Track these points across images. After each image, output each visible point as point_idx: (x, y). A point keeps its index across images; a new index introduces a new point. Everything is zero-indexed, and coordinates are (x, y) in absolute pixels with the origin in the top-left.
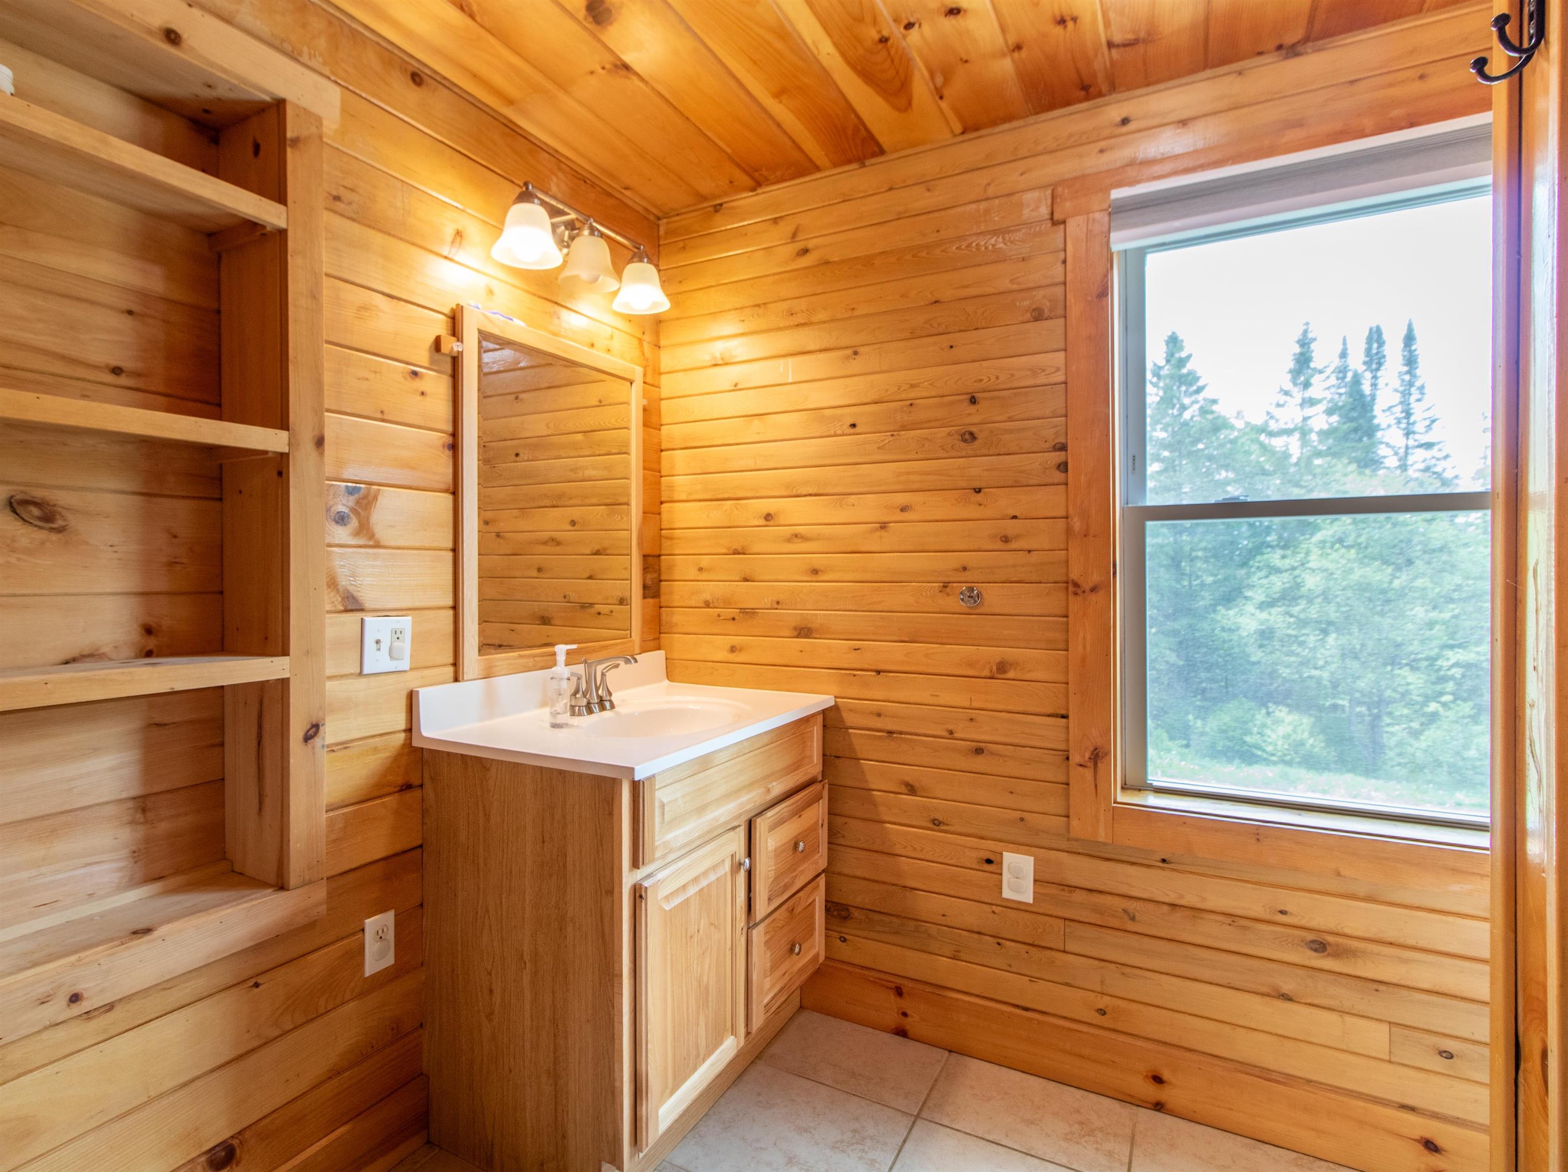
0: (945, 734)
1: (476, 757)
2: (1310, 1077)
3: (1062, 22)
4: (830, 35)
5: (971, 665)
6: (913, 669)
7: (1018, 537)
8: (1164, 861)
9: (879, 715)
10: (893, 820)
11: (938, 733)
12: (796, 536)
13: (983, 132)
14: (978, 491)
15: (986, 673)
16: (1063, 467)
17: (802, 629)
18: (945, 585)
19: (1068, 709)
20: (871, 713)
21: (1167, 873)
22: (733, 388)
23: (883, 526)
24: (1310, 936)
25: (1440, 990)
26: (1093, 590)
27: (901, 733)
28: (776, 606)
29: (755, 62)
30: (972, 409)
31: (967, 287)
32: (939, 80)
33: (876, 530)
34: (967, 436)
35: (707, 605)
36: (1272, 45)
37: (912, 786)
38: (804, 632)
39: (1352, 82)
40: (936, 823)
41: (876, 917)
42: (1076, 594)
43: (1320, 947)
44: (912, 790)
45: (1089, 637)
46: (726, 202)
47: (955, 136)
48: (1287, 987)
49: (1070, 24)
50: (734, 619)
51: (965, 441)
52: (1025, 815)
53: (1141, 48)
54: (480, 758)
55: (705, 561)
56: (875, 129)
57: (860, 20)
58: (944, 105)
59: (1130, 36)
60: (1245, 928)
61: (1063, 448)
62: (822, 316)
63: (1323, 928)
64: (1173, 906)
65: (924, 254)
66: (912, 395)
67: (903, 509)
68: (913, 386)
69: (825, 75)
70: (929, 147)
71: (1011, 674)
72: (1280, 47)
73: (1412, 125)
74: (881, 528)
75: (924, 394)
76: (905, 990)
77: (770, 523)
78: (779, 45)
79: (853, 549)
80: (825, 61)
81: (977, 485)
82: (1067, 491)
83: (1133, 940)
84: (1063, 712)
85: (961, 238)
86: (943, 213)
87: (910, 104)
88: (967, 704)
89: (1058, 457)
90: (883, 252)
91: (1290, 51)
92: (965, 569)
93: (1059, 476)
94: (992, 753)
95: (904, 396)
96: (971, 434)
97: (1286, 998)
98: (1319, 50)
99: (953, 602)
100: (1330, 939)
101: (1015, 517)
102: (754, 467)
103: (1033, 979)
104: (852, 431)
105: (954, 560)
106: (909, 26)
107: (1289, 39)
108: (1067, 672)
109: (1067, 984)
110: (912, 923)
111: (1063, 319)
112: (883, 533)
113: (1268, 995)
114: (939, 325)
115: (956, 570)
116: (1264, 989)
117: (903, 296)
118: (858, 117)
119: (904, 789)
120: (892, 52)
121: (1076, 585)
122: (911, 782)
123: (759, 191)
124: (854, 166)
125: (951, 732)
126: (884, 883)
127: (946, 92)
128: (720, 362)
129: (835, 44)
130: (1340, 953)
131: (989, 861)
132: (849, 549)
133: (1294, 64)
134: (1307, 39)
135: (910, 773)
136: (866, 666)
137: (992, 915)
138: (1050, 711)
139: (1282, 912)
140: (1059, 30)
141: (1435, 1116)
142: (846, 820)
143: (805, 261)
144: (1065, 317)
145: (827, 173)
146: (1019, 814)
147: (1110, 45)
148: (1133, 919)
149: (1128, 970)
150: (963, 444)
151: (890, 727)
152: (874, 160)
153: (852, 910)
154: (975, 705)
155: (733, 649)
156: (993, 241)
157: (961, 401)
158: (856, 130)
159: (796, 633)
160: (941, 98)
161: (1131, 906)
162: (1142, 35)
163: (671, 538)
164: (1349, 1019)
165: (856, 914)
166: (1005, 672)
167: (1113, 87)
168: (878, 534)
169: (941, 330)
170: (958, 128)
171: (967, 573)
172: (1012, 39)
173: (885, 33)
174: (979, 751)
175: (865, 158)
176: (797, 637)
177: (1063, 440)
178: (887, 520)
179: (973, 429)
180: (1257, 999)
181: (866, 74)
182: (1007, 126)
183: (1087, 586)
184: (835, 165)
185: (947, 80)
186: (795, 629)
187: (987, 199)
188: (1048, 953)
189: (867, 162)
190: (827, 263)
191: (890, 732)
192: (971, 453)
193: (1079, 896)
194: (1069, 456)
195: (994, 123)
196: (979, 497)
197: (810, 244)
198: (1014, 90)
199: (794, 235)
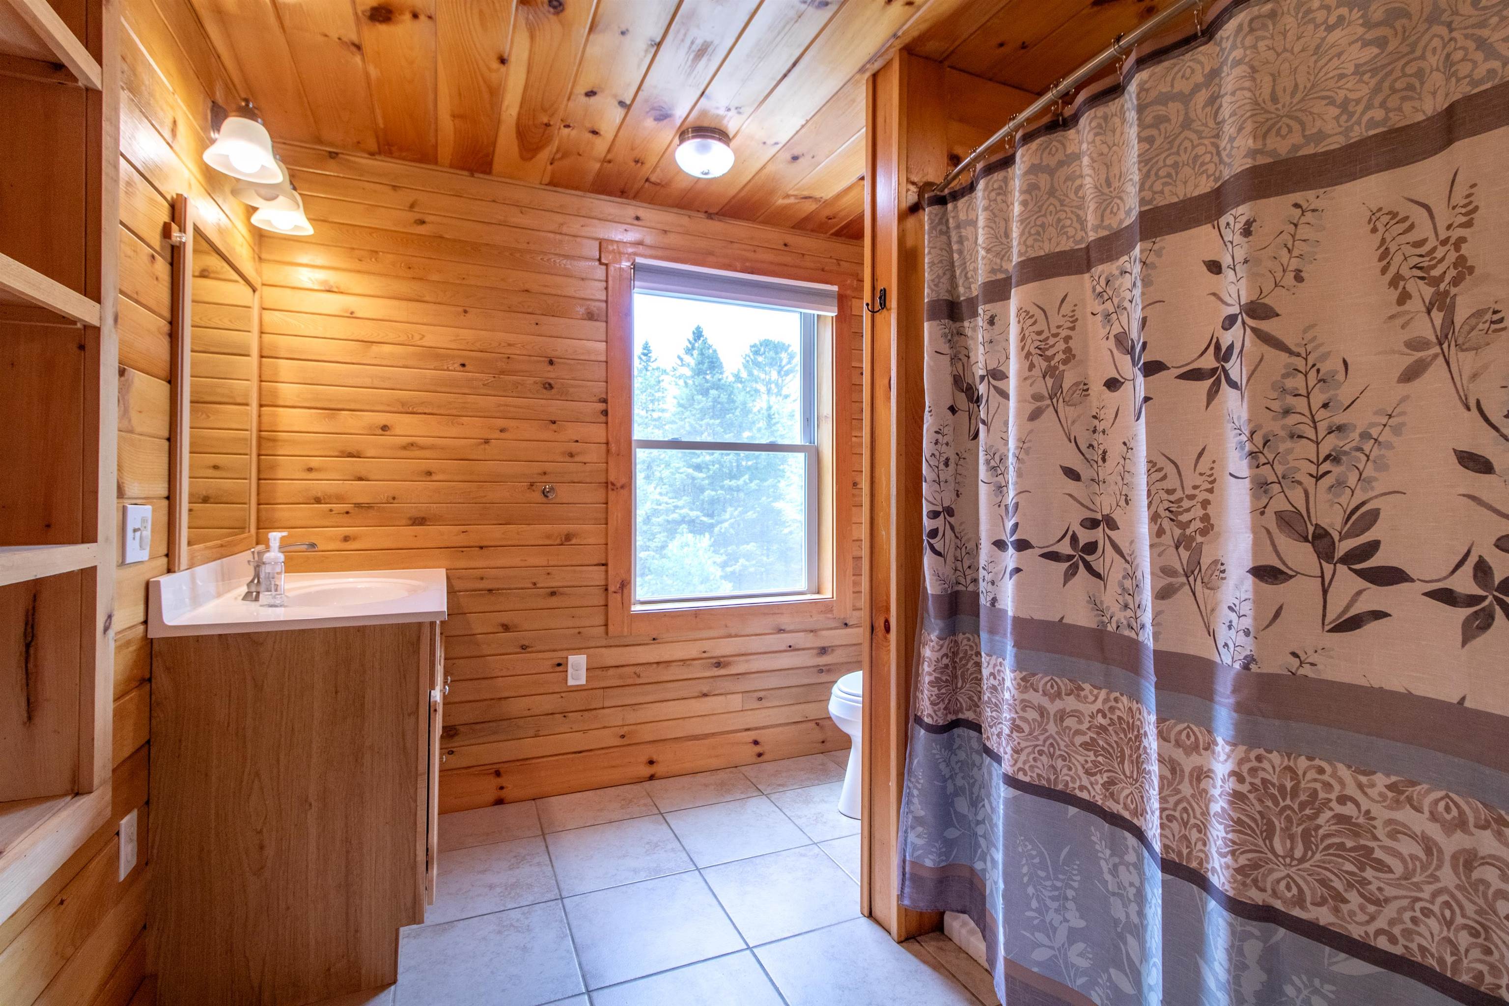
0: (530, 585)
1: (243, 635)
2: (713, 731)
3: (637, 162)
4: (521, 107)
5: (548, 537)
6: (509, 543)
7: (578, 454)
8: (654, 639)
9: (482, 579)
10: (492, 652)
11: (526, 586)
12: (412, 445)
13: (559, 189)
14: (554, 422)
15: (558, 542)
16: (605, 413)
17: (416, 519)
18: (532, 485)
19: (607, 560)
20: (477, 578)
21: (657, 646)
22: (349, 315)
23: (487, 441)
24: (715, 661)
25: (759, 670)
26: (622, 487)
27: (498, 589)
28: (392, 501)
29: (460, 94)
30: (550, 368)
31: (545, 286)
32: (558, 156)
33: (482, 444)
34: (547, 386)
35: (318, 501)
36: (704, 210)
37: (506, 625)
38: (419, 521)
39: (732, 242)
40: (524, 647)
41: (478, 727)
42: (613, 490)
43: (718, 665)
44: (506, 628)
45: (619, 515)
46: (342, 154)
47: (541, 184)
48: (705, 690)
49: (639, 164)
50: (347, 513)
51: (546, 388)
52: (581, 630)
53: (658, 188)
54: (248, 634)
55: (315, 462)
56: (497, 160)
57: (544, 110)
58: (549, 167)
59: (658, 181)
60: (689, 665)
61: (605, 401)
62: (435, 277)
63: (719, 655)
64: (658, 663)
65: (518, 255)
66: (509, 352)
67: (502, 430)
68: (509, 345)
69: (498, 123)
70: (522, 183)
71: (574, 541)
72: (706, 212)
73: (752, 273)
74: (486, 443)
75: (518, 352)
76: (501, 770)
77: (388, 433)
78: (486, 96)
79: (462, 457)
80: (504, 116)
81: (553, 419)
82: (607, 428)
83: (639, 689)
84: (603, 562)
85: (545, 253)
86: (533, 232)
87: (531, 158)
88: (545, 563)
89: (602, 406)
90: (487, 244)
91: (710, 216)
92: (545, 473)
93: (603, 419)
94: (561, 594)
95: (503, 351)
96: (550, 384)
97: (705, 695)
98: (720, 221)
99: (537, 496)
100: (722, 660)
101: (577, 441)
102: (370, 385)
103: (585, 731)
104: (462, 369)
105: (536, 468)
106: (567, 126)
107: (711, 211)
108: (607, 538)
109: (604, 727)
110: (505, 723)
111: (604, 324)
112: (487, 446)
113: (698, 697)
114: (529, 307)
115: (540, 474)
116: (696, 694)
117: (503, 280)
118: (494, 151)
119: (501, 629)
120: (547, 132)
121: (613, 484)
122: (506, 622)
123: (377, 157)
124: (466, 173)
125: (535, 584)
126: (485, 700)
127: (556, 163)
128: (336, 290)
129: (519, 114)
130: (726, 665)
131: (559, 665)
132: (460, 457)
133: (710, 222)
134: (717, 214)
135: (505, 618)
136: (472, 544)
137: (560, 700)
138: (596, 562)
139: (704, 652)
140: (633, 164)
141: (756, 729)
142: (455, 661)
143: (421, 230)
144: (607, 322)
145: (445, 170)
146: (577, 630)
147: (647, 180)
148: (639, 676)
149: (637, 707)
150: (545, 391)
151: (490, 587)
152: (481, 176)
153: (458, 727)
154: (551, 563)
155: (346, 539)
156: (564, 262)
157: (544, 361)
158: (487, 155)
159: (410, 522)
160: (551, 164)
161: (638, 669)
162: (663, 183)
163: (274, 440)
164: (729, 696)
165: (462, 729)
166: (570, 540)
167: (635, 197)
168: (483, 446)
169: (530, 310)
170: (547, 180)
171: (547, 476)
172: (609, 157)
173: (552, 123)
174: (553, 594)
175: (477, 171)
176: (412, 525)
177: (604, 397)
178: (489, 437)
179: (552, 382)
180: (693, 701)
181: (522, 132)
182: (573, 192)
183: (618, 485)
184: (451, 166)
185: (562, 158)
186: (410, 519)
187: (561, 234)
188: (594, 712)
189: (476, 175)
190: (441, 237)
191: (490, 590)
192: (549, 397)
193: (611, 672)
194: (609, 406)
195: (567, 187)
196: (554, 427)
197: (428, 219)
198: (590, 178)
199: (412, 206)
